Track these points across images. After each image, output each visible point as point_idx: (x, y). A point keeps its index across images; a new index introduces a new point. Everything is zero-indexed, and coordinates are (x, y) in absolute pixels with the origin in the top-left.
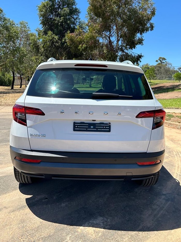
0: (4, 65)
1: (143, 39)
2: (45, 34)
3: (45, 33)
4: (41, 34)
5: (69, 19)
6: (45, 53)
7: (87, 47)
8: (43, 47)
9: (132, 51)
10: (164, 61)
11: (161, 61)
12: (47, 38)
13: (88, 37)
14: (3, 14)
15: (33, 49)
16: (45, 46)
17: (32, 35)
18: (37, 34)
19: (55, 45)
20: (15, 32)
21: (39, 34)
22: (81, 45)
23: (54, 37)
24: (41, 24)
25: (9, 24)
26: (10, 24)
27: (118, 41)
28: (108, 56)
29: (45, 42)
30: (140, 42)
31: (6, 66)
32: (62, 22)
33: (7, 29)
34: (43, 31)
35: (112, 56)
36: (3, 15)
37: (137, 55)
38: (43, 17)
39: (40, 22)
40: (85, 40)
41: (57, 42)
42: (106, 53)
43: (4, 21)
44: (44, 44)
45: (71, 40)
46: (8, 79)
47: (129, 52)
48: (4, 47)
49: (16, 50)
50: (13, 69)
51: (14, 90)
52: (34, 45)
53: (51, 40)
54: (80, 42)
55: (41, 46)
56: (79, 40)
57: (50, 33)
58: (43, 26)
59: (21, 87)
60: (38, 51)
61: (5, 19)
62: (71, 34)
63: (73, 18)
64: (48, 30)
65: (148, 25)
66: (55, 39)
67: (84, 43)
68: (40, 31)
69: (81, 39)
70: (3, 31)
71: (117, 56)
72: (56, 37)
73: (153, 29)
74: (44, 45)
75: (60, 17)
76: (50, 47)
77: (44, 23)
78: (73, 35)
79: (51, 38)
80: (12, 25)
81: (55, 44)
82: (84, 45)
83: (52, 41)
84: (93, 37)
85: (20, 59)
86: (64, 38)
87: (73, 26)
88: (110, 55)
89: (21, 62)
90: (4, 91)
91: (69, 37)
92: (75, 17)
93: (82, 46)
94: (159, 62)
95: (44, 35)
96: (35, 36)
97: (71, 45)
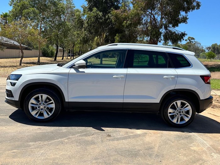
0: (49, 37)
1: (188, 18)
3: (90, 9)
4: (87, 10)
6: (89, 28)
7: (131, 24)
8: (87, 23)
9: (174, 28)
10: (192, 41)
11: (190, 40)
12: (92, 14)
13: (133, 14)
15: (78, 24)
17: (78, 11)
18: (83, 10)
19: (99, 21)
20: (62, 7)
21: (84, 11)
22: (126, 21)
23: (98, 14)
27: (162, 18)
28: (152, 33)
29: (89, 18)
30: (184, 20)
31: (51, 39)
33: (55, 4)
34: (88, 7)
35: (156, 33)
37: (180, 33)
41: (101, 18)
42: (150, 30)
44: (88, 20)
45: (116, 16)
46: (51, 51)
47: (172, 29)
48: (50, 21)
49: (61, 24)
50: (57, 42)
51: (57, 61)
52: (79, 20)
53: (95, 17)
54: (125, 19)
55: (85, 22)
56: (123, 16)
57: (95, 9)
58: (89, 3)
59: (63, 59)
60: (82, 26)
62: (116, 11)
64: (93, 7)
65: (195, 4)
66: (99, 15)
67: (129, 20)
68: (86, 7)
69: (126, 16)
70: (51, 6)
71: (161, 33)
72: (101, 14)
73: (199, 8)
74: (88, 21)
76: (94, 22)
77: (89, 0)
78: (118, 11)
79: (95, 14)
80: (59, 1)
82: (128, 22)
83: (96, 17)
85: (64, 33)
86: (107, 15)
87: (117, 4)
89: (65, 36)
90: (48, 62)
91: (114, 14)
94: (188, 41)
95: (89, 11)
96: (80, 12)
97: (115, 21)
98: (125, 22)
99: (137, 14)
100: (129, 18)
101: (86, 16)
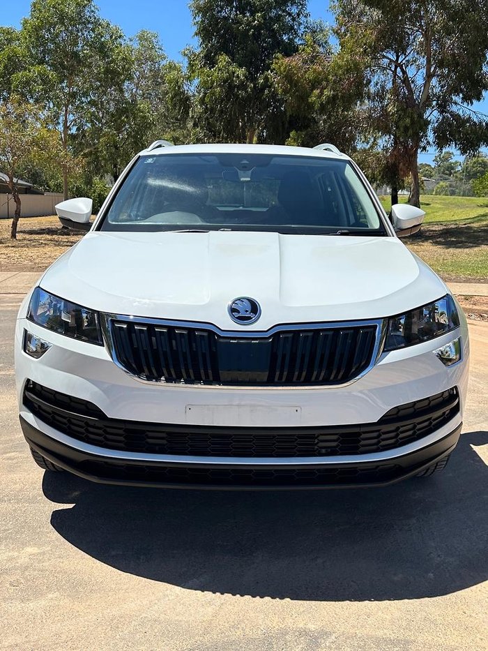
0: (90, 153)
2: (210, 64)
3: (210, 60)
4: (198, 64)
5: (278, 18)
6: (207, 119)
7: (335, 97)
8: (202, 101)
9: (470, 107)
12: (216, 74)
13: (340, 67)
14: (93, 9)
16: (207, 100)
17: (172, 67)
18: (187, 65)
19: (237, 96)
20: (123, 59)
21: (191, 66)
22: (319, 91)
23: (234, 73)
24: (196, 34)
25: (108, 37)
26: (111, 37)
27: (429, 76)
29: (206, 86)
31: (97, 157)
32: (258, 28)
33: (102, 50)
34: (202, 55)
35: (413, 122)
36: (93, 11)
37: (487, 120)
38: (204, 16)
39: (195, 29)
40: (330, 77)
41: (243, 86)
42: (393, 115)
43: (93, 30)
44: (205, 94)
45: (289, 77)
46: (99, 194)
47: (461, 110)
48: (92, 103)
50: (115, 166)
52: (175, 95)
53: (225, 82)
54: (315, 83)
55: (195, 101)
56: (310, 75)
57: (223, 59)
58: (203, 41)
60: (187, 113)
61: (97, 23)
62: (288, 59)
63: (290, 14)
64: (218, 52)
66: (238, 77)
67: (328, 85)
68: (195, 56)
69: (319, 73)
70: (91, 56)
71: (427, 123)
72: (241, 72)
74: (204, 96)
75: (253, 14)
76: (222, 100)
77: (205, 33)
78: (295, 61)
79: (225, 75)
80: (116, 39)
81: (238, 91)
82: (326, 92)
83: (229, 85)
84: (356, 65)
85: (135, 137)
86: (262, 74)
87: (289, 39)
88: (408, 120)
91: (282, 69)
92: (294, 10)
93: (322, 93)
95: (204, 65)
96: (180, 71)
97: (285, 92)
98: (316, 92)
99: (354, 68)
100: (327, 81)
101: (196, 82)
